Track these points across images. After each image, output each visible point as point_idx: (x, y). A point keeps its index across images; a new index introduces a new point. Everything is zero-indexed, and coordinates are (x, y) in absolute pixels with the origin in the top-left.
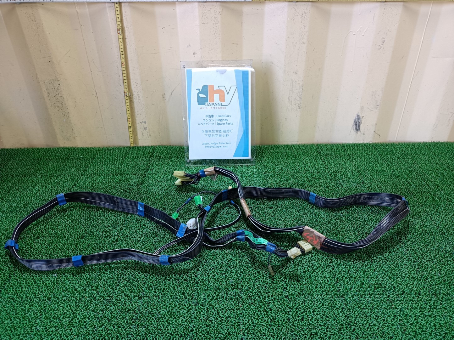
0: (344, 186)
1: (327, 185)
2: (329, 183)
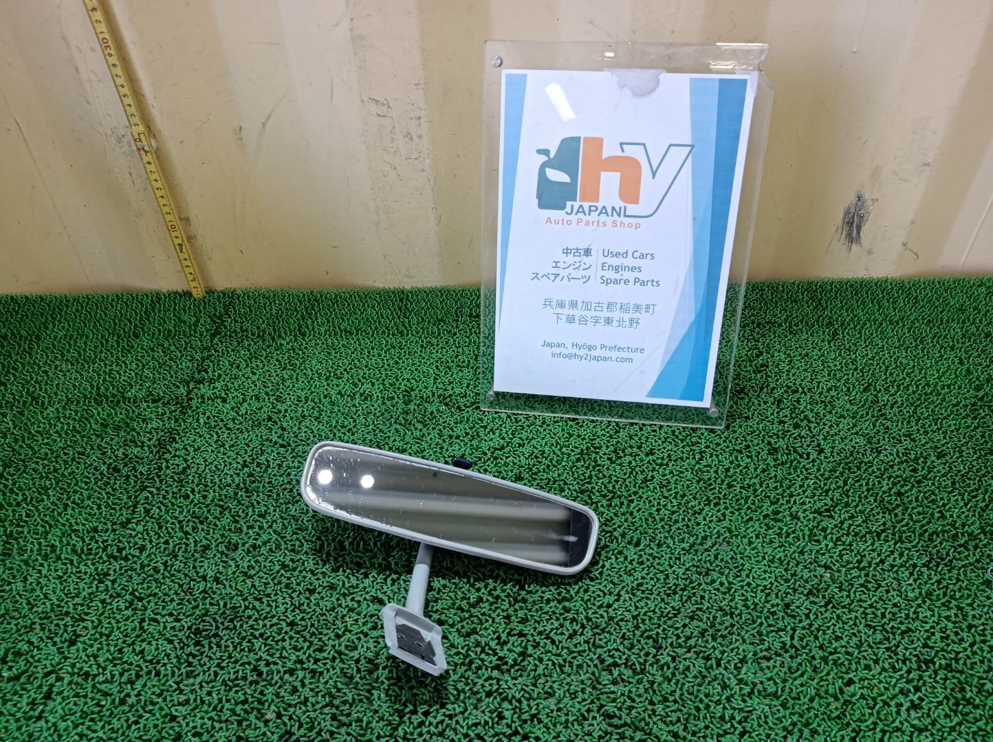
0: (828, 451)
1: (769, 443)
2: (778, 437)
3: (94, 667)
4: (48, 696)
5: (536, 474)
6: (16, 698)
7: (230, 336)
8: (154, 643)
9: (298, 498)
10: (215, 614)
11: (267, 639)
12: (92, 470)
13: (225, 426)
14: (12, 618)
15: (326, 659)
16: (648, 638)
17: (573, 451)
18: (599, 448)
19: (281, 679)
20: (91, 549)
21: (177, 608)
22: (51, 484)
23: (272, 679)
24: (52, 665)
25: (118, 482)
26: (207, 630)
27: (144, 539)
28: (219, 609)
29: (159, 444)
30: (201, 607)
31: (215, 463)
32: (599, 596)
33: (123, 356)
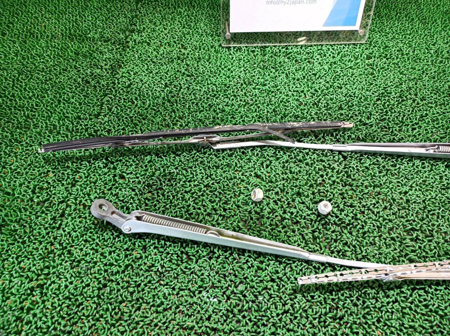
3: (89, 201)
4: (62, 215)
5: (352, 106)
6: (43, 215)
7: (148, 4)
8: (123, 190)
9: (202, 109)
10: (159, 176)
11: (193, 194)
12: (73, 81)
13: (151, 60)
14: (36, 167)
15: (230, 209)
16: (433, 214)
17: (373, 94)
18: (389, 93)
19: (204, 218)
20: (78, 129)
21: (135, 170)
22: (49, 87)
23: (198, 218)
24: (63, 197)
25: (90, 90)
26: (155, 185)
27: (110, 126)
28: (161, 173)
29: (112, 68)
30: (149, 170)
31: (148, 83)
32: (398, 186)
33: (83, 11)
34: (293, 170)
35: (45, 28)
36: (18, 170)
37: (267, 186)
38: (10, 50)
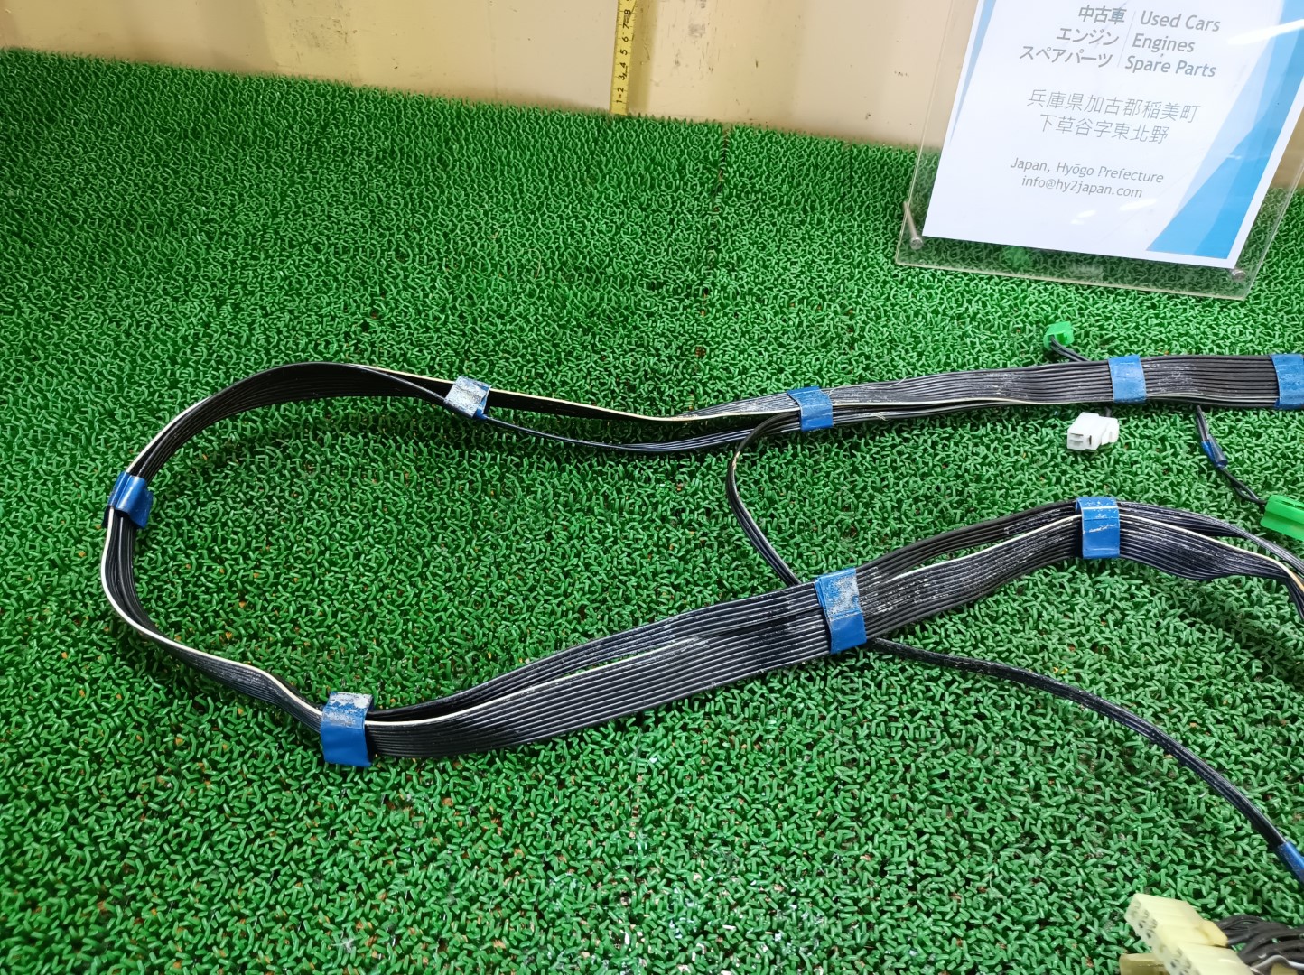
7: (739, 197)
9: (926, 469)
11: (948, 684)
13: (776, 339)
14: (547, 593)
29: (682, 354)
33: (582, 208)
34: (1183, 636)
35: (501, 246)
36: (509, 599)
37: (1128, 673)
38: (426, 296)
